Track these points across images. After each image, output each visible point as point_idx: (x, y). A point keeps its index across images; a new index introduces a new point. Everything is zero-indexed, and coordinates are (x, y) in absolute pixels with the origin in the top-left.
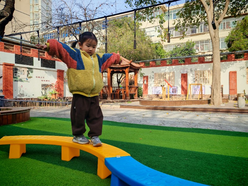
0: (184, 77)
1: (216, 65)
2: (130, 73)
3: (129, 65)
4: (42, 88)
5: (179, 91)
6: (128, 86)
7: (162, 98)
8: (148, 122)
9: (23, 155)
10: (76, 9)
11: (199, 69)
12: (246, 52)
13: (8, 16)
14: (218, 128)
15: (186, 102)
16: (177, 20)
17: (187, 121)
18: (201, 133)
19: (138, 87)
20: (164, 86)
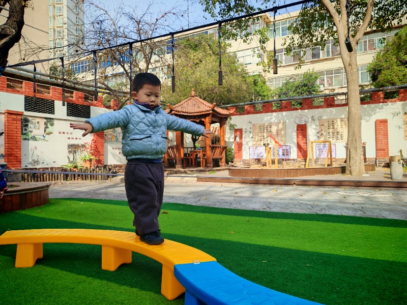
0: (302, 129)
1: (353, 109)
2: (213, 125)
3: (211, 112)
4: (68, 150)
5: (294, 153)
6: (210, 146)
7: (266, 165)
8: (243, 204)
9: (38, 262)
10: (123, 22)
11: (326, 116)
12: (402, 88)
13: (14, 34)
14: (359, 214)
15: (306, 171)
16: (289, 38)
17: (307, 203)
18: (331, 222)
19: (225, 148)
20: (268, 144)
